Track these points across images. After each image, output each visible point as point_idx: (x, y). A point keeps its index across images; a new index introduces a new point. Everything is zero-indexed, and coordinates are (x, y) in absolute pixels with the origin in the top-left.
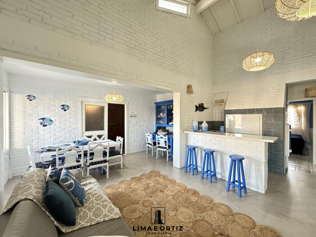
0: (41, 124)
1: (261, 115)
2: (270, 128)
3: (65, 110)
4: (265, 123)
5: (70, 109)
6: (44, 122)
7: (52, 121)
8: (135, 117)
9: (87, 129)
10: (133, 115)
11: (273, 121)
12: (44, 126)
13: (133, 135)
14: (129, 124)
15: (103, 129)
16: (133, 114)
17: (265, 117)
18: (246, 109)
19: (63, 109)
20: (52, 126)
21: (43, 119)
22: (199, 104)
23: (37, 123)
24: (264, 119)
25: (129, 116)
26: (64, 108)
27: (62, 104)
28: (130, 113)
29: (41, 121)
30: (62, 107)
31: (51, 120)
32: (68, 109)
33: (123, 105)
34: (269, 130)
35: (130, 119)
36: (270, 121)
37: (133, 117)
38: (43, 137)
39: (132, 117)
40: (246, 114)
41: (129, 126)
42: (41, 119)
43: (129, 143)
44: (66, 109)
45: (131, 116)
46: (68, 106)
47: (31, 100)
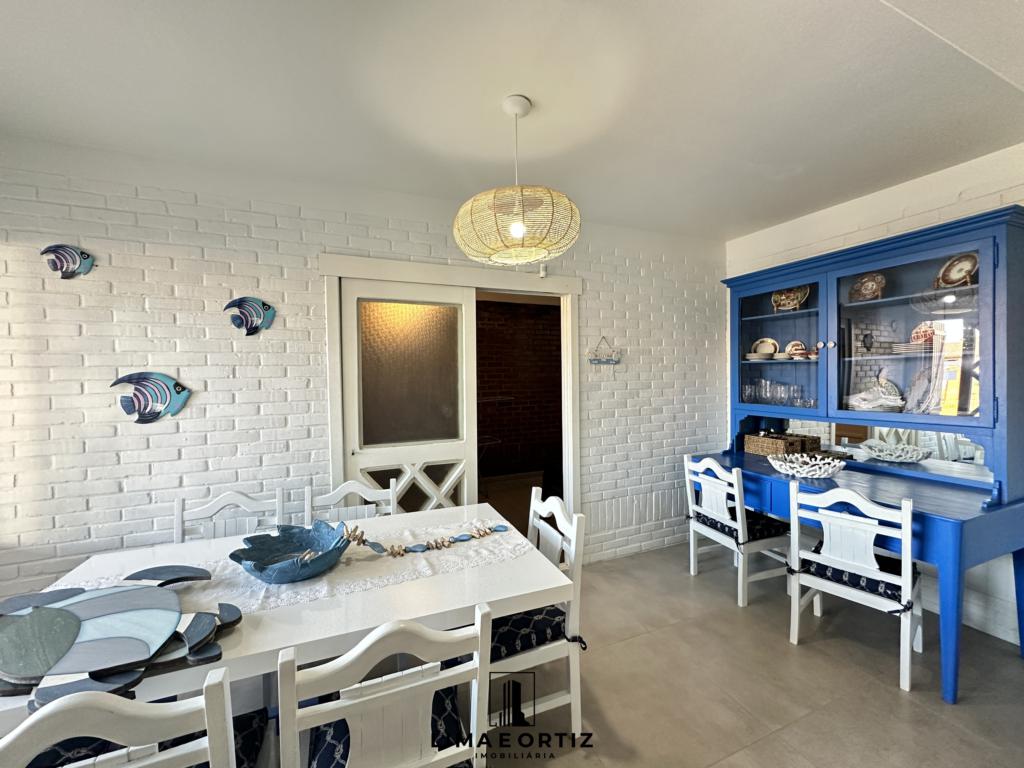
0: (129, 405)
3: (253, 331)
5: (277, 323)
6: (146, 398)
7: (184, 394)
9: (372, 435)
10: (605, 351)
14: (585, 403)
15: (451, 431)
21: (138, 379)
25: (586, 359)
26: (249, 316)
28: (593, 344)
29: (129, 390)
31: (179, 387)
32: (269, 324)
35: (591, 376)
37: (608, 362)
39: (600, 362)
41: (584, 415)
42: (129, 379)
43: (587, 507)
44: (257, 322)
45: (597, 361)
46: (266, 306)
47: (68, 275)
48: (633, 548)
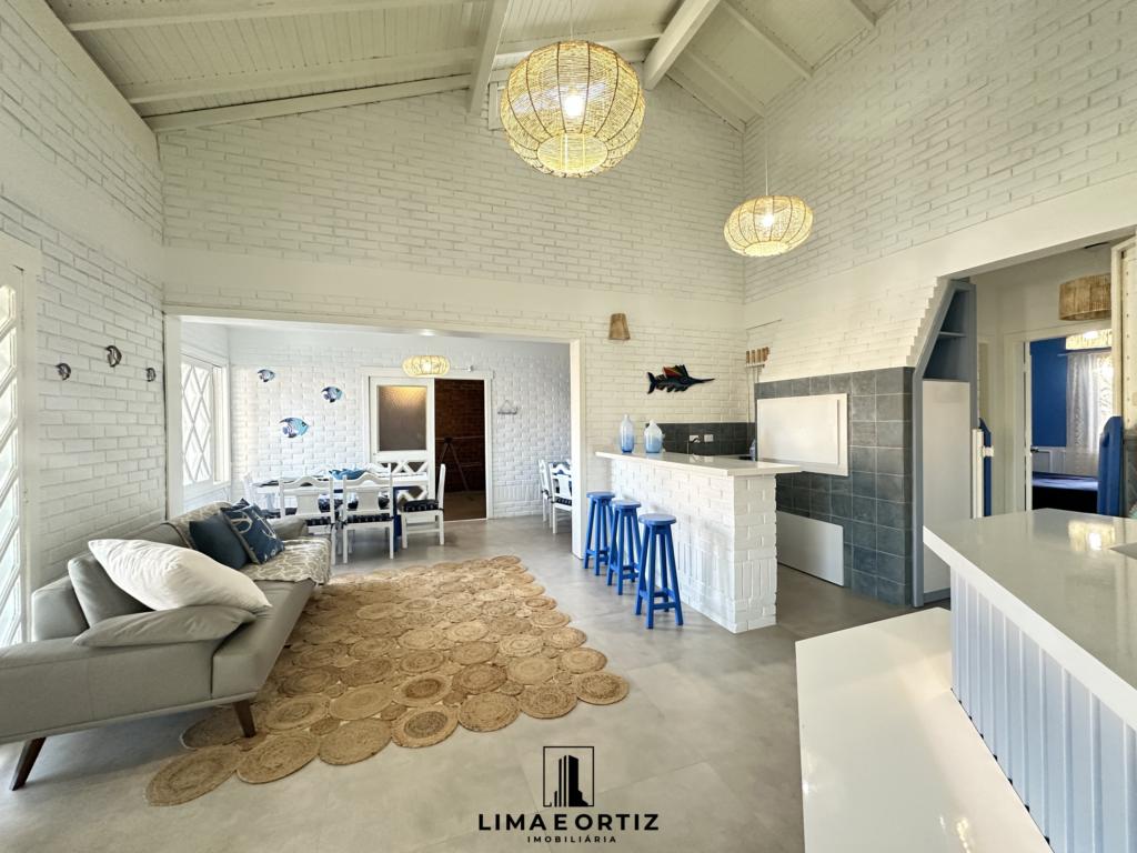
0: (285, 431)
1: (843, 397)
2: (869, 443)
3: (332, 401)
4: (855, 424)
5: (342, 397)
6: (293, 428)
7: (306, 426)
8: (515, 413)
9: (383, 447)
10: (507, 407)
11: (875, 416)
12: (292, 436)
13: (509, 465)
14: (495, 434)
15: (423, 447)
16: (507, 404)
17: (856, 405)
18: (808, 379)
19: (327, 397)
20: (307, 437)
21: (289, 421)
22: (665, 370)
23: (276, 430)
24: (853, 412)
25: (495, 412)
26: (331, 394)
27: (326, 387)
28: (500, 403)
29: (286, 424)
30: (326, 393)
31: (304, 424)
32: (338, 398)
33: (482, 382)
34: (866, 450)
35: (499, 420)
36: (868, 417)
37: (509, 413)
38: (289, 461)
39: (504, 413)
40: (808, 395)
41: (495, 441)
42: (286, 420)
43: (496, 488)
44: (334, 397)
45: (502, 413)
46: (338, 390)
47: (265, 381)
48: (525, 512)
